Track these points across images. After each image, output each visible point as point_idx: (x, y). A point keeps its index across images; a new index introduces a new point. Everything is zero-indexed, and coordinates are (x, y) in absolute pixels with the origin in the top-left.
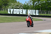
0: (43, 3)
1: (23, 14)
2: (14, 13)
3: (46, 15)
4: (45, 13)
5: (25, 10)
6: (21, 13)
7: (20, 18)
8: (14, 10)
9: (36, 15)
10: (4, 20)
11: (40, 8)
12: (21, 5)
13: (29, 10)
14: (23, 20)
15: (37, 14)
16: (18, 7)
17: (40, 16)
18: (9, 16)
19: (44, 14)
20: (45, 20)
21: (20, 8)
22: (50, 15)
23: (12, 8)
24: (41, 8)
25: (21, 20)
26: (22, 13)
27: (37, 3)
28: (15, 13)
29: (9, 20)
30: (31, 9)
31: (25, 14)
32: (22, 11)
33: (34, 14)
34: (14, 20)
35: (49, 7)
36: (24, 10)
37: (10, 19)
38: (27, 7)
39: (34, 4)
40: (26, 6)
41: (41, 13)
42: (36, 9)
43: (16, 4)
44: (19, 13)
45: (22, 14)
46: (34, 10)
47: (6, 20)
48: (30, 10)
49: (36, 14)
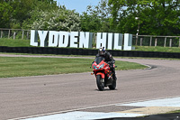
0: (145, 12)
1: (81, 47)
2: (51, 45)
3: (155, 48)
4: (153, 45)
5: (88, 34)
6: (73, 45)
7: (69, 61)
8: (51, 33)
9: (125, 49)
10: (17, 67)
11: (136, 28)
12: (72, 18)
13: (99, 34)
14: (78, 69)
15: (127, 48)
16: (64, 25)
17: (138, 52)
18: (33, 53)
19: (151, 47)
20: (153, 67)
21: (69, 26)
22: (169, 51)
23: (44, 28)
24: (141, 25)
25: (75, 69)
26: (78, 43)
27: (128, 9)
28: (55, 45)
29: (33, 69)
30: (108, 32)
31: (86, 46)
32: (78, 37)
33: (117, 47)
34: (50, 68)
35: (166, 23)
36: (82, 33)
37: (38, 66)
38: (92, 23)
39: (115, 14)
40: (89, 21)
41: (139, 44)
42: (122, 32)
43: (58, 15)
44: (65, 45)
45: (76, 46)
46: (117, 35)
47: (24, 66)
48: (105, 34)
49: (123, 48)
